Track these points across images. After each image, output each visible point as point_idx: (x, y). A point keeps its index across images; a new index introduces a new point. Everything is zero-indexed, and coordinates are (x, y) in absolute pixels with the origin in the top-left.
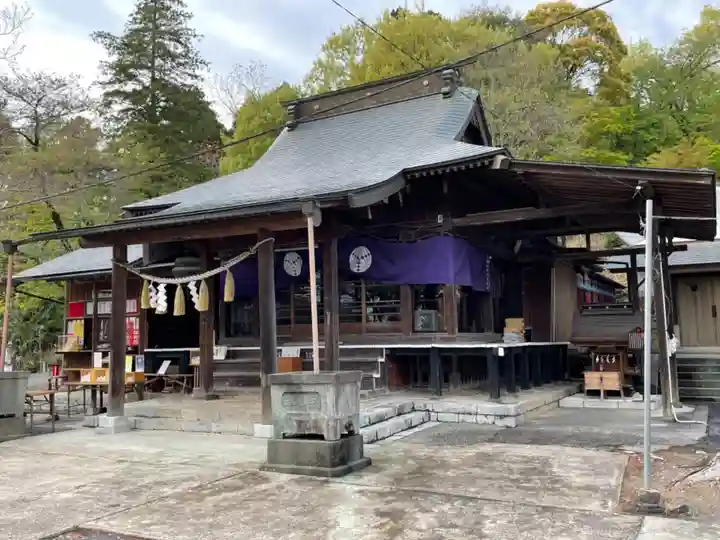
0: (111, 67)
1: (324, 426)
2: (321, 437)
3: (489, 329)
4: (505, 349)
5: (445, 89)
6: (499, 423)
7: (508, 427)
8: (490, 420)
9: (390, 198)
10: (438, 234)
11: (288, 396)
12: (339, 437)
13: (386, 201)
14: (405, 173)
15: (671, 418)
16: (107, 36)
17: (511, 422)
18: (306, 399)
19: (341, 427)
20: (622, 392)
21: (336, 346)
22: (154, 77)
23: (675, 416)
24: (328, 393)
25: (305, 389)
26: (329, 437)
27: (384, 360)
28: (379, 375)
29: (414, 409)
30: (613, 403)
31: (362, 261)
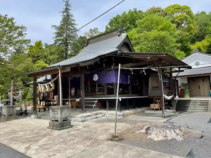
0: (55, 33)
1: (58, 118)
2: (58, 121)
3: (130, 93)
4: (121, 99)
5: (119, 34)
6: (119, 117)
9: (95, 63)
10: (112, 71)
11: (53, 112)
12: (62, 121)
13: (93, 64)
14: (99, 56)
15: (164, 116)
16: (55, 26)
18: (56, 112)
19: (63, 119)
20: (159, 109)
21: (84, 99)
22: (66, 35)
23: (165, 115)
24: (59, 111)
25: (55, 110)
26: (60, 121)
27: (97, 102)
28: (95, 106)
29: (101, 114)
30: (157, 112)
31: (96, 78)
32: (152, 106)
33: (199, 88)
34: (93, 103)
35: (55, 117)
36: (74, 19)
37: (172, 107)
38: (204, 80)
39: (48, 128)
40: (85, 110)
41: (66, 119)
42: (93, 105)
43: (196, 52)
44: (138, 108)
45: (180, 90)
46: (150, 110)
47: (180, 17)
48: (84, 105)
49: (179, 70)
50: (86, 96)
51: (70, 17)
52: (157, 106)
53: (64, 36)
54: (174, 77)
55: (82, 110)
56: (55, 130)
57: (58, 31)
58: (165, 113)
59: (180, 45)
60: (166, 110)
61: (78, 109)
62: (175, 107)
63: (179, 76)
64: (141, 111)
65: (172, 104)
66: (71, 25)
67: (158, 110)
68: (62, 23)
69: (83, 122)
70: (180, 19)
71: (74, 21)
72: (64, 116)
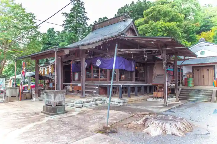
0: (66, 21)
1: (52, 103)
2: (51, 106)
3: (134, 80)
4: (123, 85)
5: (124, 19)
6: (119, 104)
7: (120, 105)
8: (117, 103)
11: (47, 96)
12: (55, 106)
14: (102, 40)
16: (65, 13)
17: (121, 104)
18: (49, 96)
19: (56, 104)
20: (162, 97)
21: (84, 83)
22: (76, 23)
23: (167, 104)
24: (53, 95)
25: (49, 94)
26: (53, 106)
27: (98, 88)
28: (96, 91)
29: (102, 100)
30: (159, 100)
31: (99, 63)
32: (155, 93)
33: (203, 77)
34: (94, 89)
35: (49, 101)
36: (84, 7)
37: (175, 95)
38: (208, 70)
39: (42, 112)
40: (85, 95)
41: (60, 104)
42: (94, 90)
43: (202, 41)
44: (141, 95)
45: (184, 79)
46: (152, 98)
47: (187, 10)
48: (84, 90)
49: (185, 58)
50: (86, 81)
51: (81, 5)
52: (160, 94)
53: (74, 23)
54: (178, 65)
55: (82, 95)
56: (48, 116)
57: (68, 18)
58: (168, 101)
59: (185, 35)
60: (169, 99)
61: (78, 94)
62: (178, 96)
63: (183, 65)
64: (143, 98)
65: (175, 92)
66: (81, 13)
67: (160, 98)
68: (72, 11)
69: (80, 107)
70: (187, 11)
71: (84, 9)
72: (57, 101)
